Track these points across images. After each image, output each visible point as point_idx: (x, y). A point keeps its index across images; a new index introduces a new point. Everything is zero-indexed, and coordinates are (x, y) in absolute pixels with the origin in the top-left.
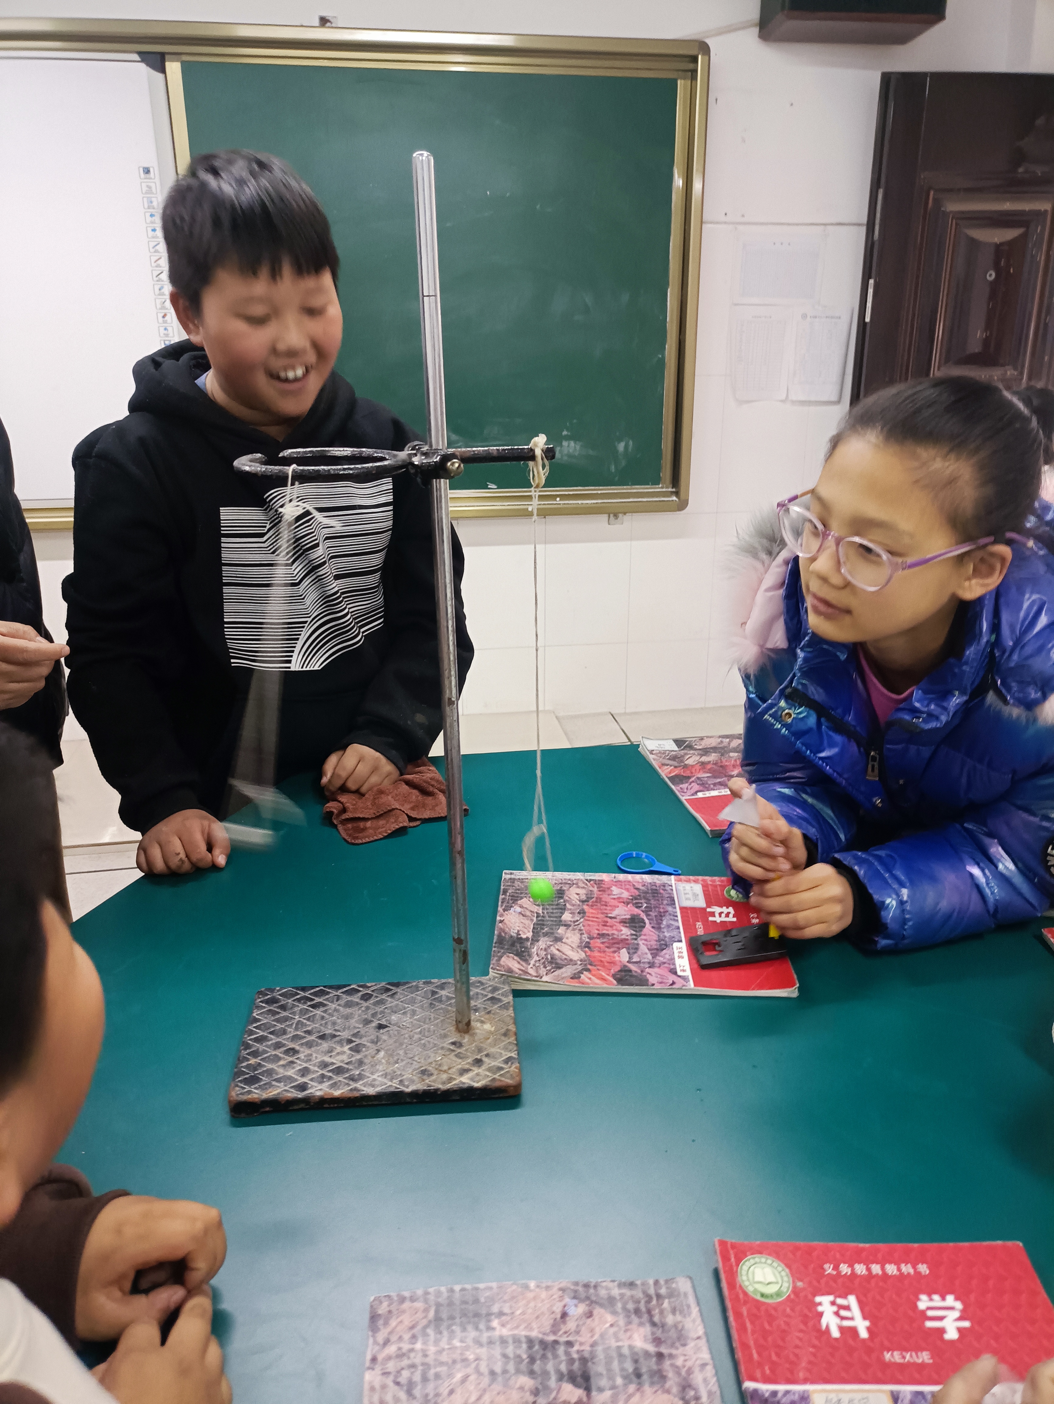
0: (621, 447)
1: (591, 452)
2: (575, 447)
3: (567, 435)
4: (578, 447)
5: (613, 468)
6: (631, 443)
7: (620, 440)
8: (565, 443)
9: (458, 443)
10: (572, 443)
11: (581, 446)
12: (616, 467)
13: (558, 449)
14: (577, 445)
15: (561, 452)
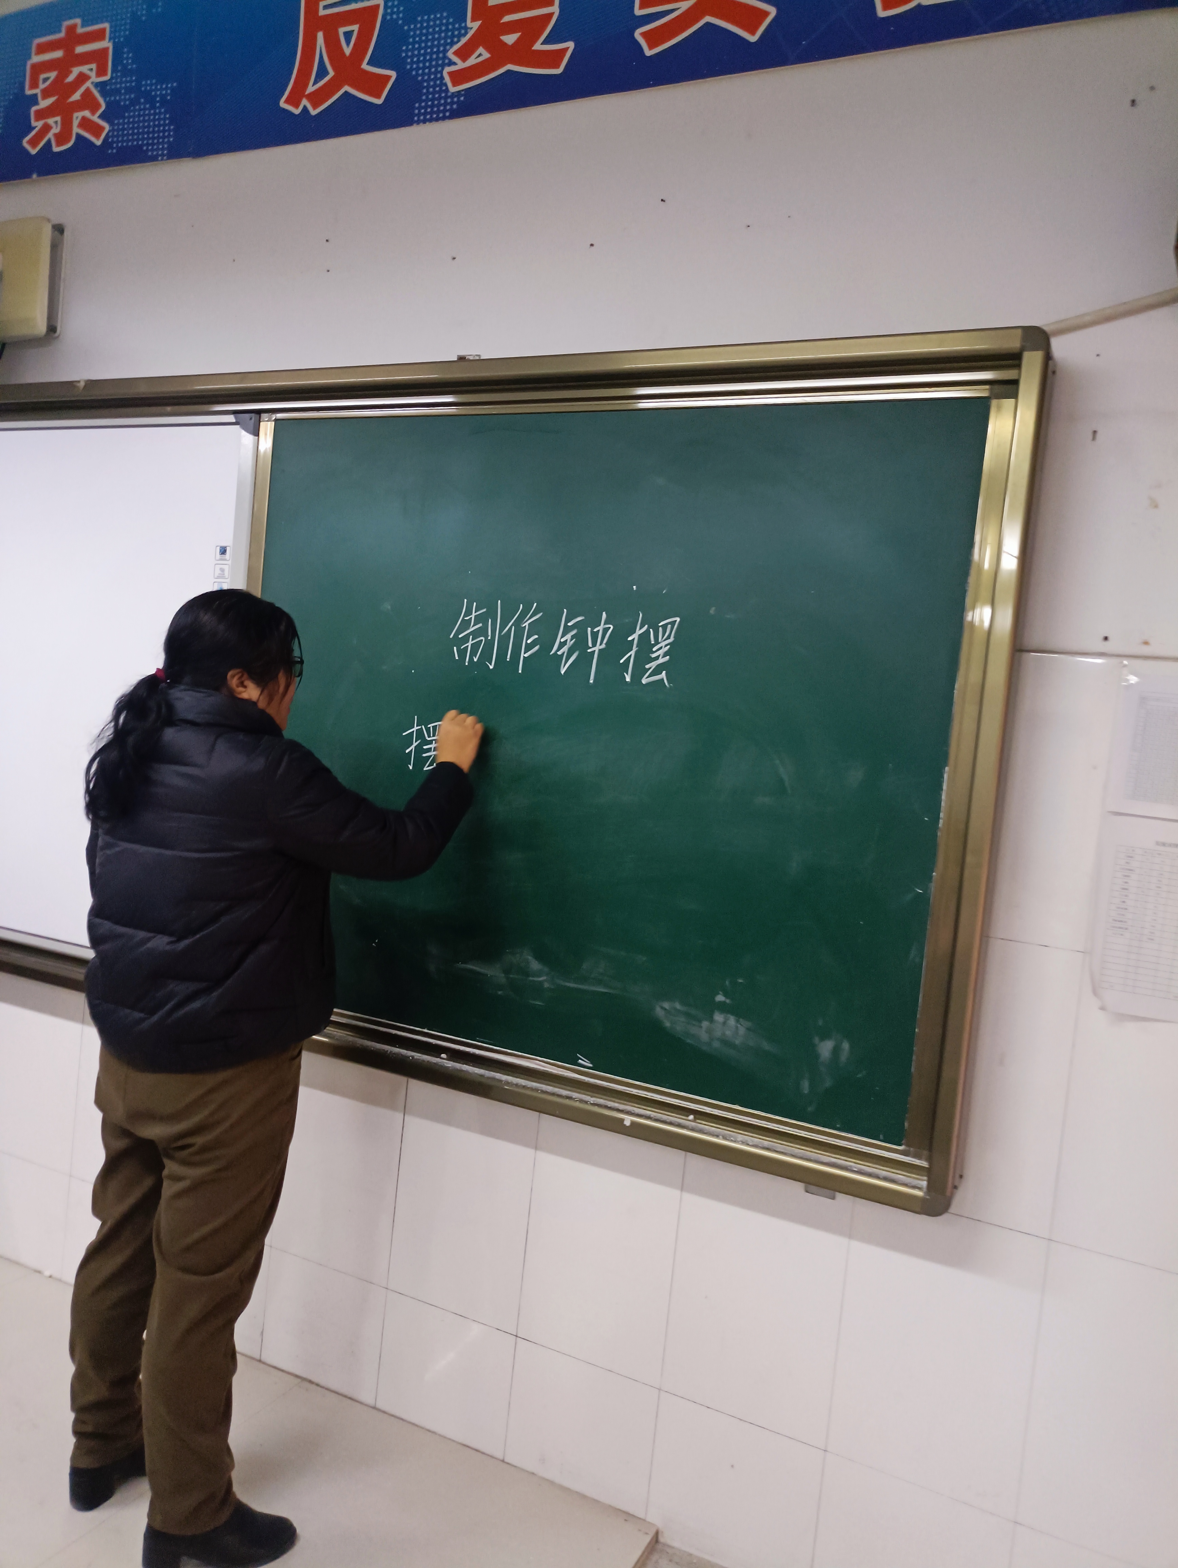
0: (825, 1048)
1: (766, 1046)
2: (737, 1027)
3: (724, 1002)
4: (742, 1031)
5: (805, 1086)
6: (846, 1046)
7: (824, 1037)
8: (719, 1017)
9: (539, 976)
10: (732, 1021)
11: (748, 1029)
12: (812, 1086)
13: (705, 1024)
14: (740, 1024)
15: (709, 1031)
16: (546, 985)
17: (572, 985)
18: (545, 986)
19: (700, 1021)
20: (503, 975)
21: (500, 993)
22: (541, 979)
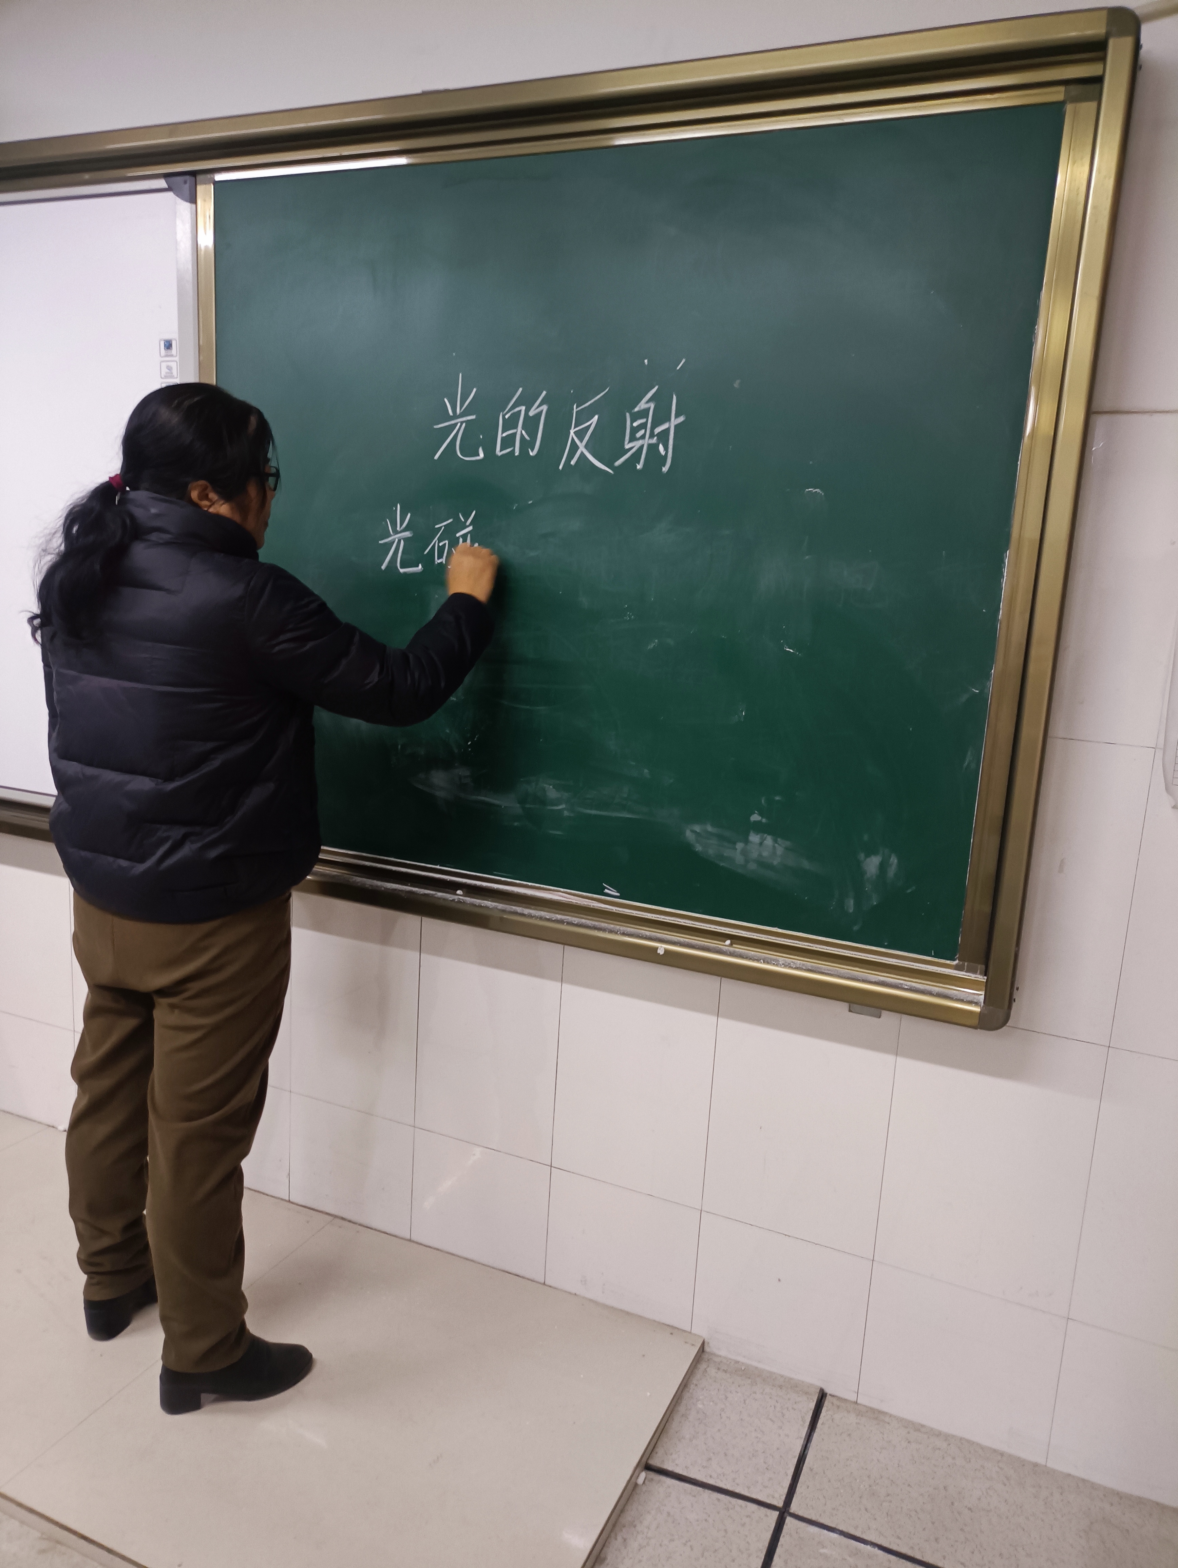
0: (872, 865)
1: (806, 864)
2: (774, 847)
3: (760, 822)
4: (780, 850)
5: (850, 905)
6: (894, 860)
7: (870, 852)
8: (754, 838)
9: (557, 805)
10: (769, 841)
11: (786, 849)
12: (858, 904)
13: (740, 846)
14: (779, 845)
15: (744, 853)
16: (566, 813)
17: (594, 812)
18: (565, 815)
19: (735, 843)
20: (518, 805)
21: (516, 824)
22: (560, 807)
